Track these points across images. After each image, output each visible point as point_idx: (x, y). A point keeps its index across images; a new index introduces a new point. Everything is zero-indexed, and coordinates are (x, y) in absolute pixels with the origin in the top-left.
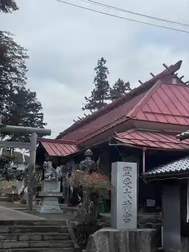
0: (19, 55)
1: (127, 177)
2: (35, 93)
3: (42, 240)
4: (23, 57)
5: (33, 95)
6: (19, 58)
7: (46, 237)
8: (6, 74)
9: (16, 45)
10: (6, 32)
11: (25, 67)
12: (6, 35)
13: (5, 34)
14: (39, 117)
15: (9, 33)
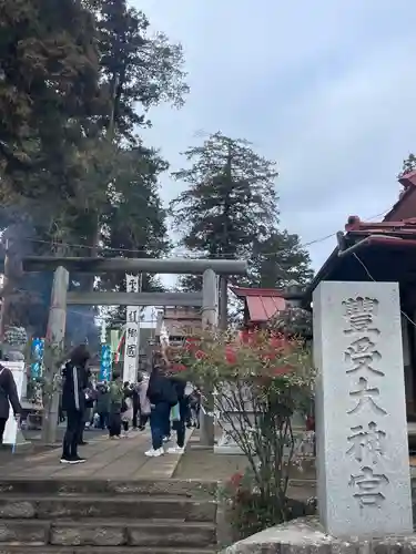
0: (262, 174)
1: (361, 335)
2: (296, 237)
3: (125, 544)
4: (269, 175)
5: (294, 240)
6: (264, 178)
7: (136, 537)
8: (242, 208)
9: (257, 159)
10: (240, 140)
11: (273, 193)
12: (241, 145)
13: (239, 144)
14: (306, 277)
15: (245, 142)
